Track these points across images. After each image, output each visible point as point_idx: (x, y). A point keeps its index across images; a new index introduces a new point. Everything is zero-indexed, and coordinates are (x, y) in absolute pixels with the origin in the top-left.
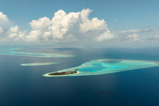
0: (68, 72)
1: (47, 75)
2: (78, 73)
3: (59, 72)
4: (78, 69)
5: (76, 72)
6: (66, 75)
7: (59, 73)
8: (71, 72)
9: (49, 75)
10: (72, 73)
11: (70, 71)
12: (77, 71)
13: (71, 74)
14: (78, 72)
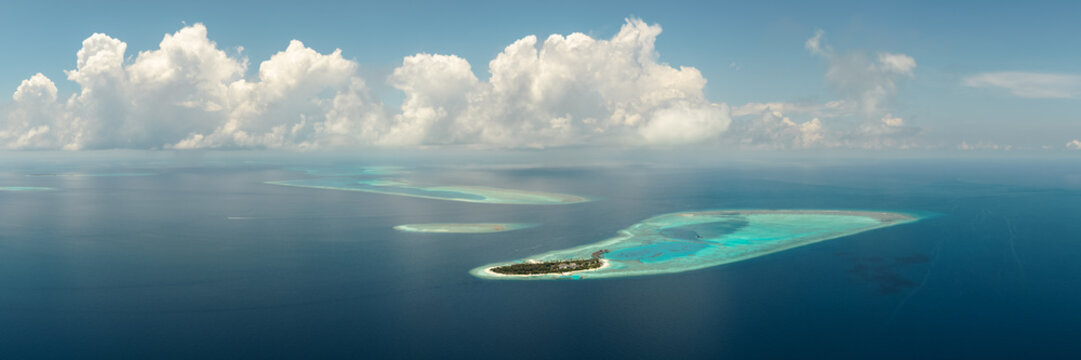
0: (568, 263)
1: (486, 272)
2: (607, 268)
3: (532, 261)
4: (606, 251)
5: (598, 264)
6: (557, 275)
7: (531, 265)
8: (578, 263)
9: (494, 270)
10: (582, 265)
11: (575, 258)
12: (601, 260)
13: (577, 269)
14: (606, 263)
